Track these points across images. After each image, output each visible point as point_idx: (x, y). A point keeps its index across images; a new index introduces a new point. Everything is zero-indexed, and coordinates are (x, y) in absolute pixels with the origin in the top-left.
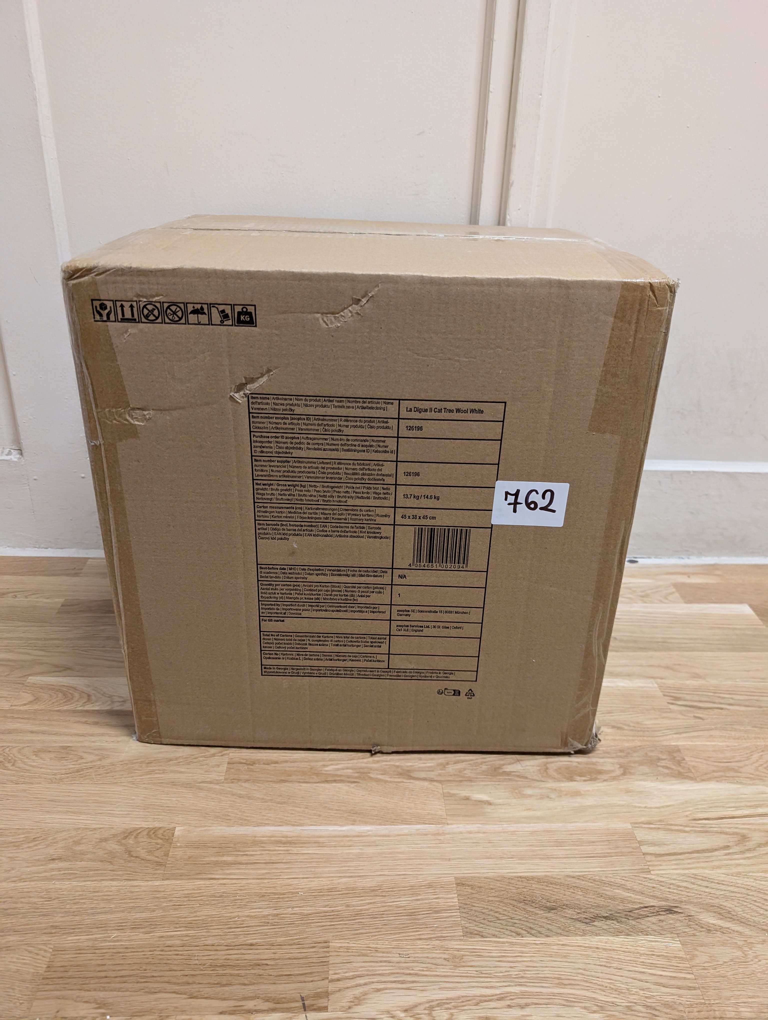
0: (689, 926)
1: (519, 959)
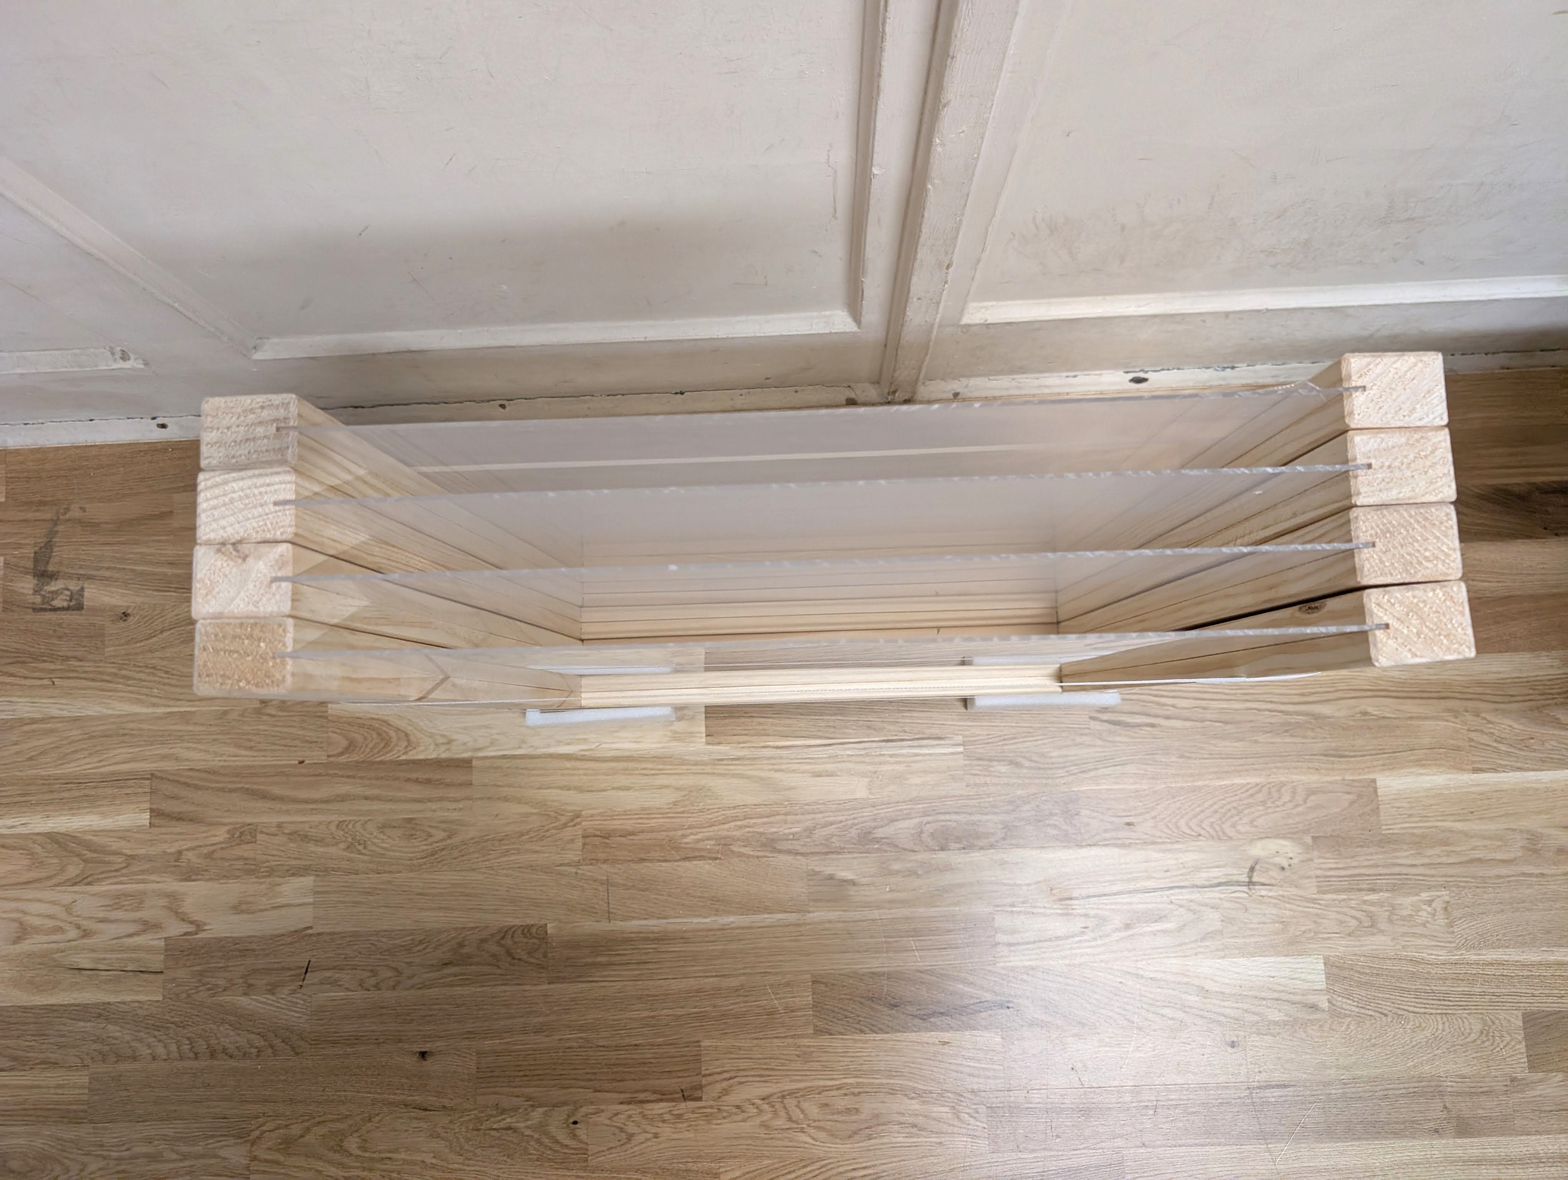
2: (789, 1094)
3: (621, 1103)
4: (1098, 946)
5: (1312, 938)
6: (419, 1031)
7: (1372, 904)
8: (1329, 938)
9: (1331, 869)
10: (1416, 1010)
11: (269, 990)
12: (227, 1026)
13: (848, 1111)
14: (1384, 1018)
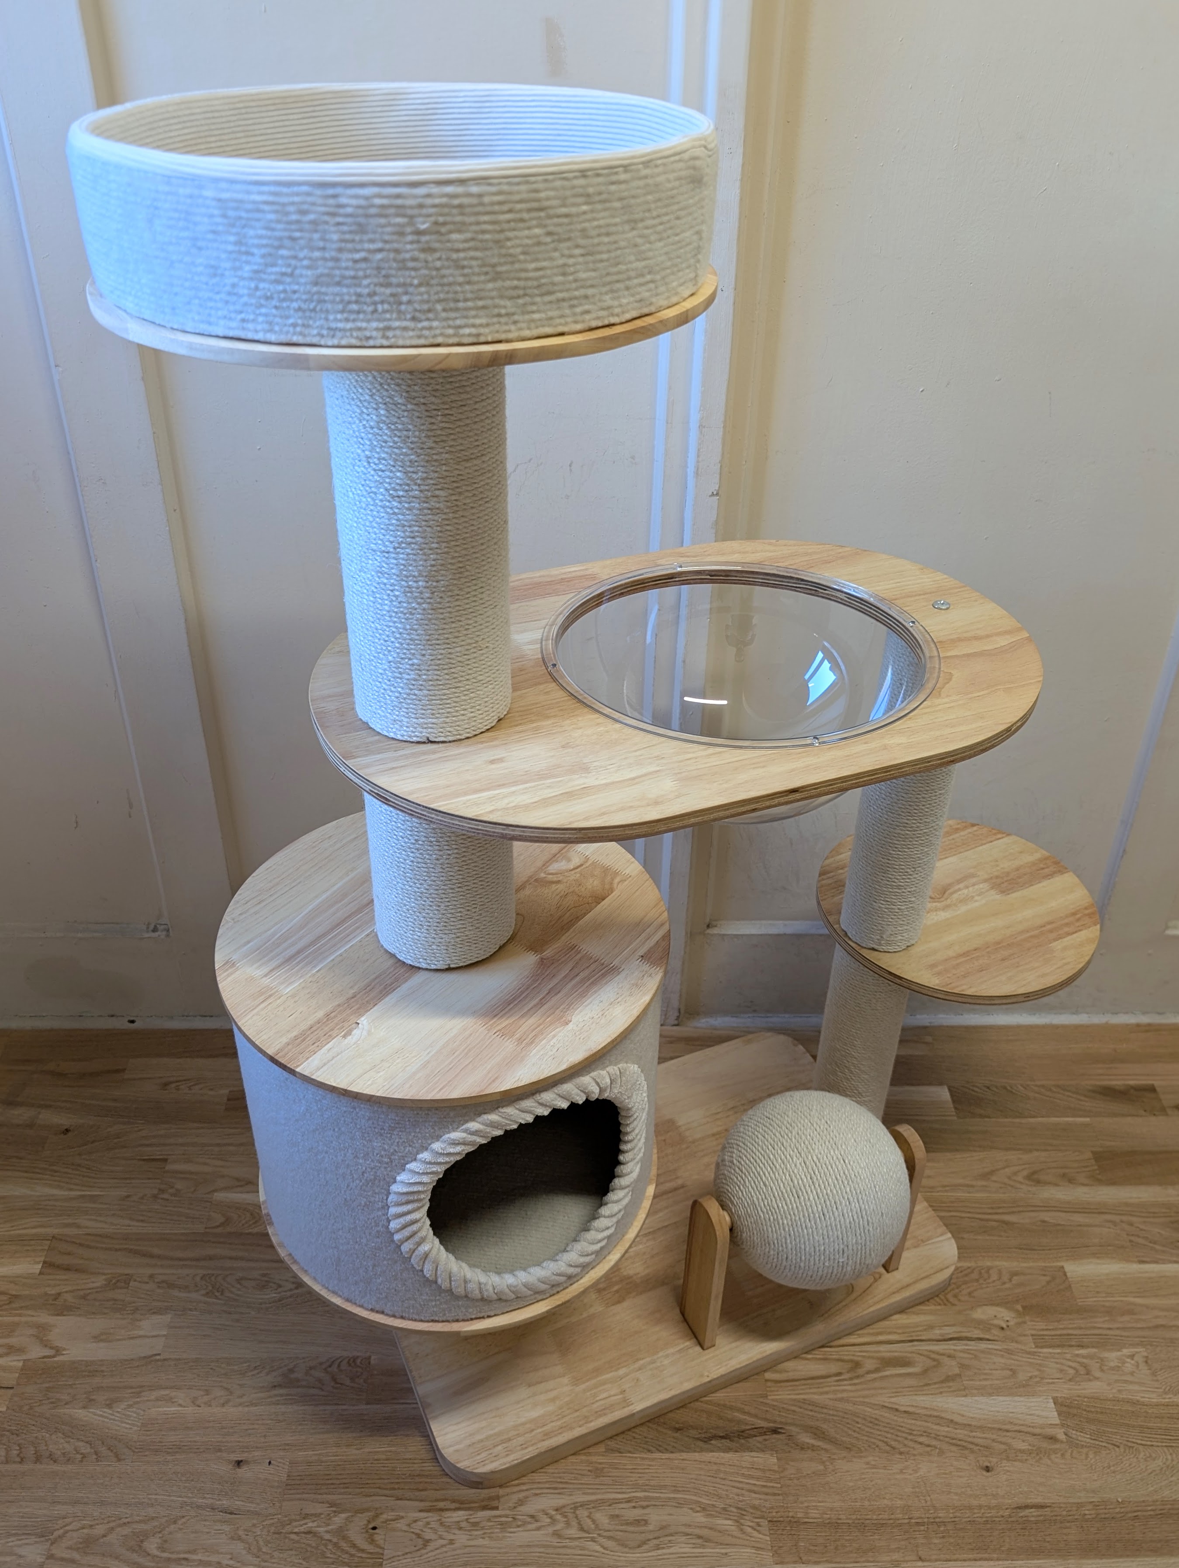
0: (787, 1444)
1: (647, 1471)
2: (581, 1506)
3: (420, 1511)
4: (855, 1384)
5: (1037, 1382)
6: (239, 1442)
7: (1083, 1357)
8: (1053, 1383)
9: (1043, 1330)
10: (1143, 1442)
11: (107, 1405)
12: (60, 1435)
13: (638, 1522)
14: (1117, 1449)
